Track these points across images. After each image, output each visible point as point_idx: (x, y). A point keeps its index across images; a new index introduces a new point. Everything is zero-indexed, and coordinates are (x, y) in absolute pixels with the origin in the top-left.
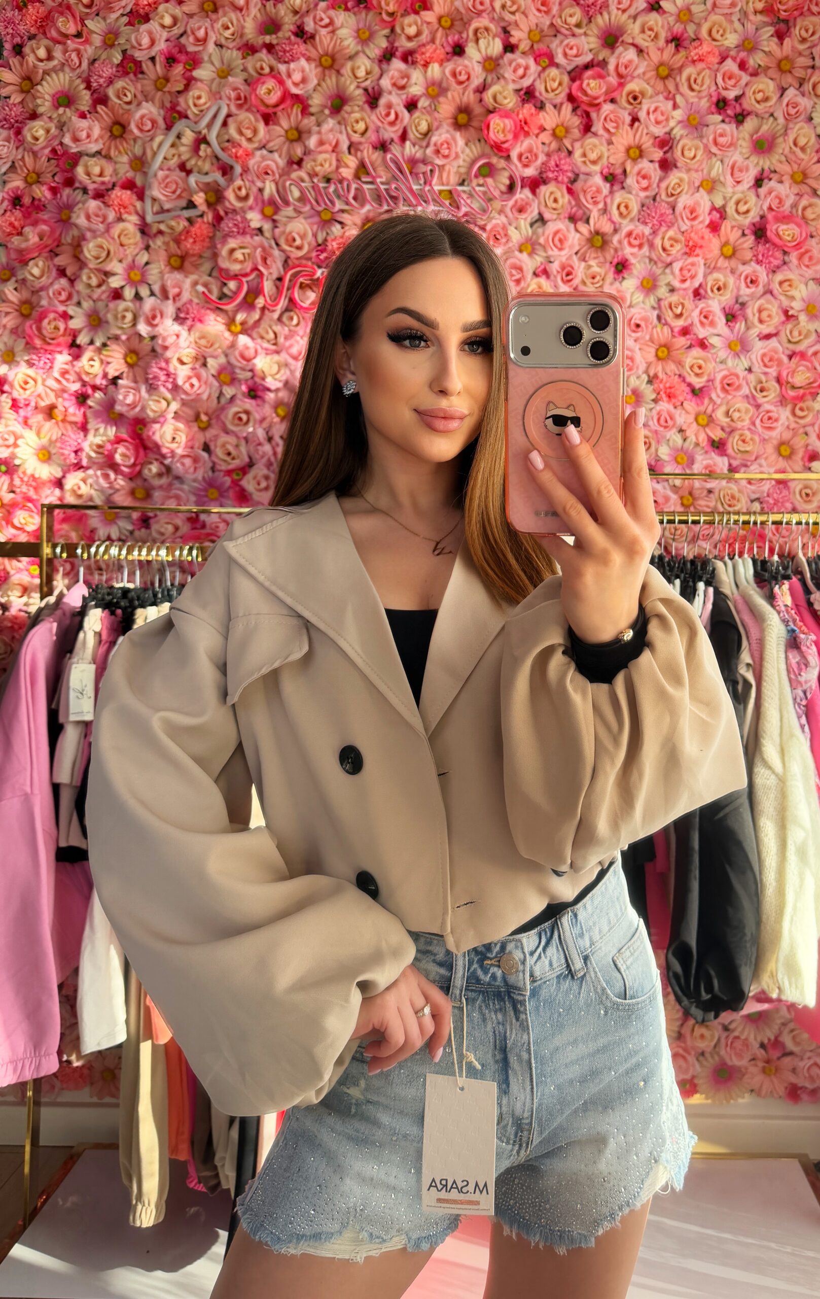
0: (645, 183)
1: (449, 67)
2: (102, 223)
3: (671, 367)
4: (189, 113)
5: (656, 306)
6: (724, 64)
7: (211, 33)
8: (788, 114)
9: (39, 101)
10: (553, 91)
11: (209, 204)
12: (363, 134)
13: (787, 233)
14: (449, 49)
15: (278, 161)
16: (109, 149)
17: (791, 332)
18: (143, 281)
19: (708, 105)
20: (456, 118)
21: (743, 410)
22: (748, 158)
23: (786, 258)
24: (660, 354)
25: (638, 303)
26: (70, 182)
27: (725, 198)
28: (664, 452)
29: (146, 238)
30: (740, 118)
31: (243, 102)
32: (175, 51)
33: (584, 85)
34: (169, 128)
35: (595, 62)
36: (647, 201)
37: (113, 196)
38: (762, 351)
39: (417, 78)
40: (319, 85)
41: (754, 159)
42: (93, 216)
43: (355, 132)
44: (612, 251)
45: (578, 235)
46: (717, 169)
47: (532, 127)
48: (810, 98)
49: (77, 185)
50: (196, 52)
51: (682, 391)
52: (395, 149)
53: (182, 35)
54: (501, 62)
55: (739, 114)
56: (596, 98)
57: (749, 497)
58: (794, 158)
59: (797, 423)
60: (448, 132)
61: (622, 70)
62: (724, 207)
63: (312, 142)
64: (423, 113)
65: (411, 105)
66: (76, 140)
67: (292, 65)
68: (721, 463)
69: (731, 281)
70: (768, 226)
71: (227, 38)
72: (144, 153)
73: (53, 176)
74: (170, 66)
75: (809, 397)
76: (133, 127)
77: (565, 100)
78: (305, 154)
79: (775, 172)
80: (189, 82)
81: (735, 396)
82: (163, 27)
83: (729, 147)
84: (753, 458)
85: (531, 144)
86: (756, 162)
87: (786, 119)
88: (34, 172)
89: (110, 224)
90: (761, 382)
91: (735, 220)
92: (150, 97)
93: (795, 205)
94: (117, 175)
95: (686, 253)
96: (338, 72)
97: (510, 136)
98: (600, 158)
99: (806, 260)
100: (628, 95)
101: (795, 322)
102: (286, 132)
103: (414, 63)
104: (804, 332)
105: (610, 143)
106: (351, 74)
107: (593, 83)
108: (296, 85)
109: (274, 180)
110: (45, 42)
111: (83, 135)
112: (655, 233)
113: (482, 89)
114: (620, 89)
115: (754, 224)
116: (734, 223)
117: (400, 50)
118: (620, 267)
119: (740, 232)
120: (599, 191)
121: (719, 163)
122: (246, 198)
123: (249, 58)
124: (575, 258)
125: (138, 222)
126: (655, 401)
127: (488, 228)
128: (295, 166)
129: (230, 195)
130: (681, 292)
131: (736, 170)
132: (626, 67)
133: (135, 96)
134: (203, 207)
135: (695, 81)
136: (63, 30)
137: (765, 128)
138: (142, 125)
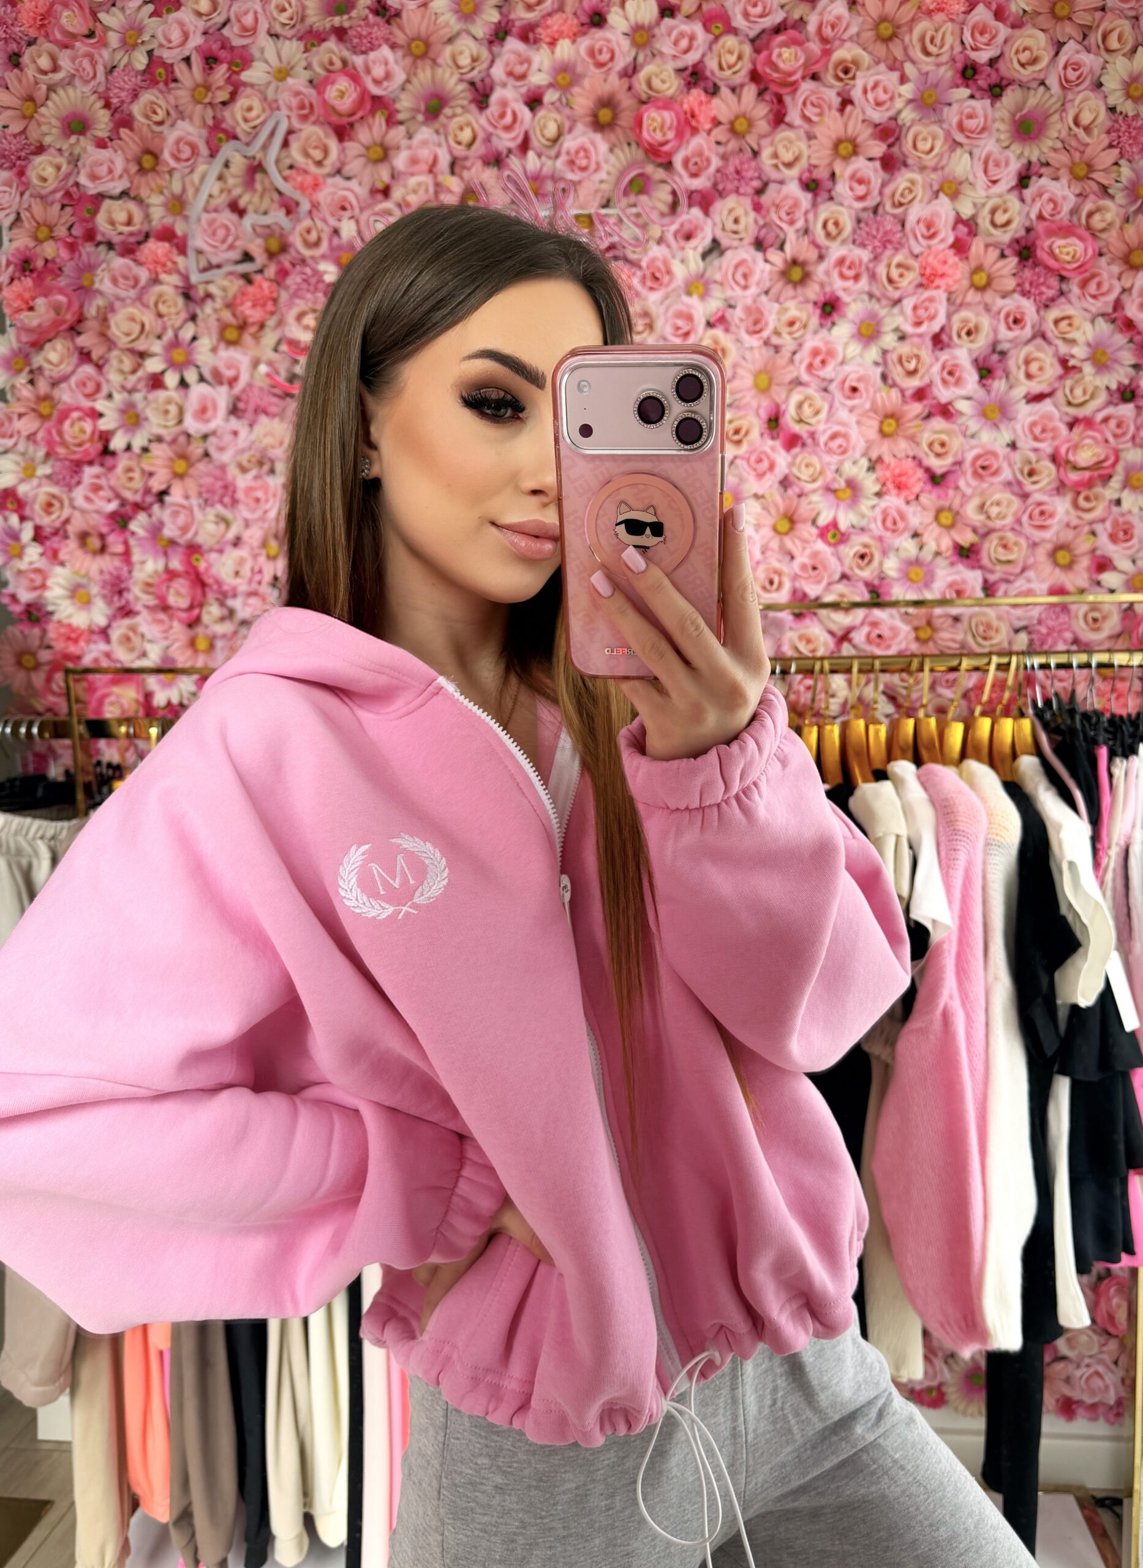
0: (861, 190)
1: (584, 43)
2: (134, 287)
3: (903, 446)
4: (239, 132)
5: (880, 360)
6: (973, 13)
7: (261, 18)
8: (1067, 81)
9: (44, 128)
10: (730, 67)
11: (271, 255)
12: (470, 145)
13: (1065, 250)
14: (584, 19)
15: (356, 190)
16: (138, 188)
17: (1072, 391)
18: (189, 362)
19: (950, 74)
20: (595, 115)
21: (1005, 503)
22: (1007, 147)
23: (1064, 287)
24: (886, 429)
25: (853, 358)
26: (90, 235)
27: (975, 205)
28: (891, 566)
29: (192, 305)
30: (995, 91)
31: (306, 111)
32: (215, 47)
33: (774, 57)
34: (213, 155)
35: (790, 22)
36: (865, 216)
37: (146, 251)
38: (1030, 419)
39: (541, 63)
40: (408, 81)
41: (1016, 148)
42: (121, 280)
43: (459, 143)
44: (816, 287)
45: (768, 267)
46: (961, 165)
47: (702, 118)
48: (1097, 54)
49: (99, 238)
50: (243, 47)
51: (917, 480)
52: (514, 162)
53: (224, 25)
54: (657, 31)
55: (996, 86)
56: (791, 74)
57: (1011, 625)
58: (1074, 143)
59: (1080, 518)
60: (584, 133)
61: (828, 32)
62: (974, 218)
63: (400, 161)
64: (549, 110)
65: (534, 101)
66: (94, 177)
67: (372, 55)
68: (973, 579)
69: (985, 322)
70: (1038, 243)
71: (284, 25)
72: (184, 190)
73: (70, 229)
74: (211, 68)
75: (1098, 482)
76: (166, 155)
77: (747, 80)
78: (393, 177)
79: (1048, 164)
80: (236, 89)
81: (992, 484)
82: (199, 14)
83: (980, 133)
84: (1018, 570)
85: (700, 146)
86: (1018, 152)
87: (1063, 88)
88: (45, 225)
89: (143, 288)
90: (1029, 462)
91: (990, 235)
92: (187, 113)
93: (1074, 211)
94: (150, 222)
95: (921, 285)
96: (434, 62)
97: (670, 135)
98: (797, 159)
99: (1092, 288)
100: (836, 67)
101: (1077, 376)
102: (367, 148)
103: (536, 41)
104: (1090, 391)
105: (810, 137)
106: (450, 62)
107: (787, 53)
108: (377, 82)
109: (352, 217)
110: (48, 46)
111: (103, 171)
112: (876, 258)
113: (630, 72)
114: (824, 60)
115: (1017, 241)
116: (990, 240)
117: (518, 24)
118: (828, 309)
119: (997, 253)
120: (796, 204)
121: (967, 156)
122: (317, 244)
123: (314, 49)
124: (764, 298)
125: (180, 284)
126: (879, 494)
127: (644, 264)
128: (380, 197)
129: (296, 241)
130: (916, 340)
131: (991, 164)
132: (833, 27)
133: (168, 113)
134: (260, 258)
135: (932, 40)
136: (71, 29)
137: (1032, 102)
138: (179, 151)
